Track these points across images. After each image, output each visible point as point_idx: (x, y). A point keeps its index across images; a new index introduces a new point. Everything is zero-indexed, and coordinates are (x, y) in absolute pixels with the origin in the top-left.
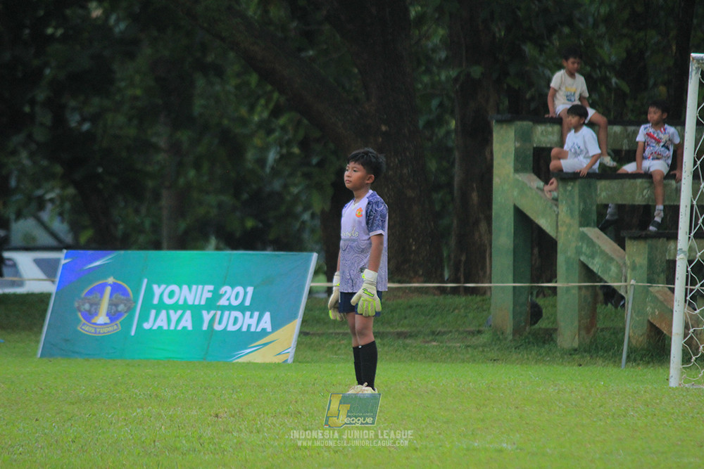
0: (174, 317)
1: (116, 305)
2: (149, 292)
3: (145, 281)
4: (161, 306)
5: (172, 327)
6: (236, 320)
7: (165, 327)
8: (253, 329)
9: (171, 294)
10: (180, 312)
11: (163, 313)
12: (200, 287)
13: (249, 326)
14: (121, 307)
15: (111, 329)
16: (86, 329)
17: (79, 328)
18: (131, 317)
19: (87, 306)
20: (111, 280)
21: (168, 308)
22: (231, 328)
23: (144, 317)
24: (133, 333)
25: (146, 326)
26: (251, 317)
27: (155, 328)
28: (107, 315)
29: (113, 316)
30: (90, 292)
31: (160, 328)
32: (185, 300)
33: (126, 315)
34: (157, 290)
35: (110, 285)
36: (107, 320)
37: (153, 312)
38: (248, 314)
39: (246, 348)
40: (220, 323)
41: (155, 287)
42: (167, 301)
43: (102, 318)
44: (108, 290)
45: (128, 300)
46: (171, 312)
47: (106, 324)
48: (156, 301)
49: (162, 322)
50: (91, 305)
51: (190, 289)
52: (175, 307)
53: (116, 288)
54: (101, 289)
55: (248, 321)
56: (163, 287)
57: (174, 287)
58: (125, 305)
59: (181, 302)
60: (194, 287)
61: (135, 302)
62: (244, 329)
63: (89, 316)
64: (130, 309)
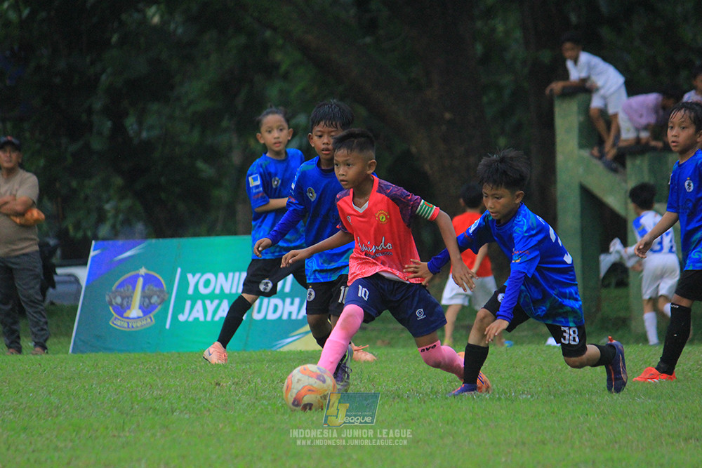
0: (211, 307)
1: (150, 297)
2: (184, 281)
3: (179, 270)
4: (197, 296)
5: (209, 318)
6: (276, 307)
7: (202, 319)
8: (294, 317)
9: (207, 283)
10: (216, 302)
11: (199, 304)
12: (237, 274)
13: (290, 314)
14: (155, 299)
15: (144, 322)
16: (118, 323)
17: (111, 324)
18: (166, 310)
19: (119, 300)
20: (143, 271)
21: (203, 298)
22: (271, 317)
23: (179, 309)
24: (167, 326)
25: (182, 318)
26: (292, 303)
27: (191, 319)
28: (140, 308)
29: (147, 309)
30: (121, 285)
31: (196, 319)
32: (222, 289)
33: (159, 307)
34: (192, 280)
35: (142, 276)
36: (141, 314)
37: (188, 303)
38: (288, 301)
39: (287, 337)
40: (259, 311)
41: (190, 276)
42: (203, 290)
43: (135, 312)
44: (141, 281)
45: (162, 291)
46: (208, 302)
47: (139, 318)
48: (190, 291)
49: (198, 313)
50: (123, 299)
51: (226, 278)
52: (212, 297)
53: (148, 279)
54: (133, 281)
55: (288, 308)
56: (198, 275)
57: (210, 276)
58: (158, 297)
59: (217, 291)
60: (231, 275)
61: (170, 293)
62: (285, 317)
63: (121, 310)
64: (164, 301)
